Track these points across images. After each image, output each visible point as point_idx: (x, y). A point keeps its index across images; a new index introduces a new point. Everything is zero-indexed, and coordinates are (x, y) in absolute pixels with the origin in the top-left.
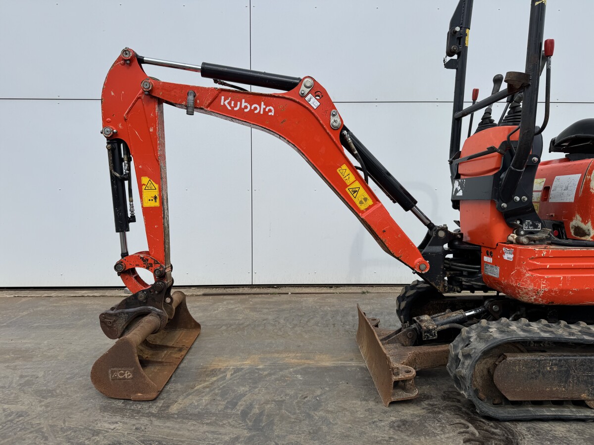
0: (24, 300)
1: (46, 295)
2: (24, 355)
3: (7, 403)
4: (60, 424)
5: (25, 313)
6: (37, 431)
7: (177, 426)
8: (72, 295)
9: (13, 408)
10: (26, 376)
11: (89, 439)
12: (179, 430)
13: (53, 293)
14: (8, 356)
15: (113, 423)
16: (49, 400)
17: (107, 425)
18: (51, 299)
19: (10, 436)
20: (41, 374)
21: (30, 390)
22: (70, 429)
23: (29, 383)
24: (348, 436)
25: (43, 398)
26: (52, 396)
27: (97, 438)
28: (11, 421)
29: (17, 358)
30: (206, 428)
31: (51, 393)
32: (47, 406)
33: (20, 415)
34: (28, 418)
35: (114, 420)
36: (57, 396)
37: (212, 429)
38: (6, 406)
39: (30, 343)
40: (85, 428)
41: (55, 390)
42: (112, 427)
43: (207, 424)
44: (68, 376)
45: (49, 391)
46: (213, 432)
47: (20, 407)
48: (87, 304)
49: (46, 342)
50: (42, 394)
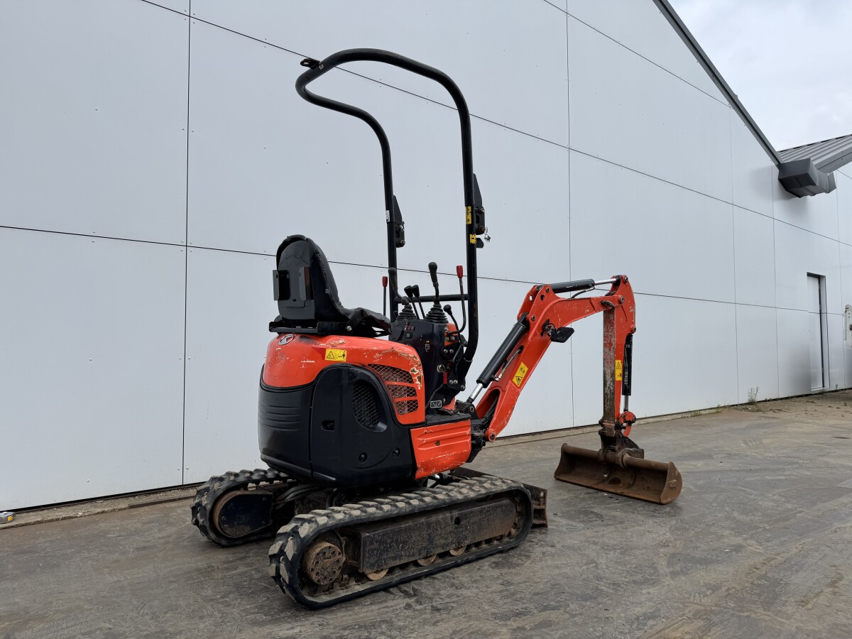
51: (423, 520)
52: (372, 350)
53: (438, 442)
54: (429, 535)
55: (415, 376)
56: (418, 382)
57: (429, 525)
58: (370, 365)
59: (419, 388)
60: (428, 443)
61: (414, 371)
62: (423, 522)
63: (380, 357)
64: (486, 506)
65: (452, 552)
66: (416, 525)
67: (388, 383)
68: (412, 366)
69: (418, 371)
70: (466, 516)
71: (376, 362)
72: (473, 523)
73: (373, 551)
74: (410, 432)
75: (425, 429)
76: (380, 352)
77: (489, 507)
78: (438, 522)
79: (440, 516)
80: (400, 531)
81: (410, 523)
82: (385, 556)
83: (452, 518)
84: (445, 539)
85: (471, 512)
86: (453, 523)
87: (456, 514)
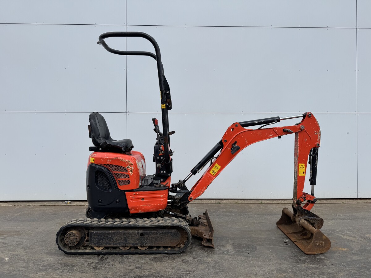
0: (17, 207)
1: (27, 205)
2: (18, 233)
3: (12, 251)
4: (31, 258)
5: (18, 214)
6: (23, 260)
7: (73, 259)
8: (40, 205)
9: (14, 253)
10: (19, 242)
11: (41, 263)
12: (73, 260)
13: (31, 204)
14: (11, 234)
15: (50, 258)
16: (27, 251)
17: (48, 259)
18: (30, 207)
19: (13, 262)
20: (25, 241)
21: (20, 247)
22: (35, 260)
23: (20, 244)
24: (132, 262)
25: (25, 249)
26: (29, 249)
27: (44, 263)
28: (14, 257)
29: (15, 235)
30: (83, 260)
31: (28, 248)
32: (26, 252)
33: (16, 255)
34: (19, 257)
35: (51, 257)
36: (30, 249)
37: (85, 260)
38: (11, 252)
39: (20, 228)
40: (40, 260)
41: (30, 247)
42: (50, 259)
43: (84, 258)
44: (35, 242)
45: (28, 247)
46: (85, 261)
47: (16, 253)
48: (46, 210)
49: (27, 228)
50: (25, 248)
51: (122, 231)
52: (105, 158)
53: (143, 199)
54: (125, 238)
55: (129, 169)
56: (130, 172)
57: (124, 234)
58: (105, 164)
59: (131, 175)
60: (135, 199)
61: (128, 167)
62: (121, 232)
63: (110, 161)
64: (160, 231)
65: (139, 247)
66: (117, 233)
67: (114, 172)
68: (128, 165)
69: (130, 167)
70: (147, 234)
71: (108, 163)
72: (152, 238)
73: (95, 238)
74: (125, 194)
75: (134, 193)
76: (110, 159)
77: (162, 232)
78: (130, 233)
79: (132, 231)
80: (109, 233)
81: (115, 231)
82: (101, 241)
83: (138, 233)
84: (134, 241)
85: (150, 232)
86: (139, 235)
87: (141, 231)
